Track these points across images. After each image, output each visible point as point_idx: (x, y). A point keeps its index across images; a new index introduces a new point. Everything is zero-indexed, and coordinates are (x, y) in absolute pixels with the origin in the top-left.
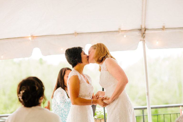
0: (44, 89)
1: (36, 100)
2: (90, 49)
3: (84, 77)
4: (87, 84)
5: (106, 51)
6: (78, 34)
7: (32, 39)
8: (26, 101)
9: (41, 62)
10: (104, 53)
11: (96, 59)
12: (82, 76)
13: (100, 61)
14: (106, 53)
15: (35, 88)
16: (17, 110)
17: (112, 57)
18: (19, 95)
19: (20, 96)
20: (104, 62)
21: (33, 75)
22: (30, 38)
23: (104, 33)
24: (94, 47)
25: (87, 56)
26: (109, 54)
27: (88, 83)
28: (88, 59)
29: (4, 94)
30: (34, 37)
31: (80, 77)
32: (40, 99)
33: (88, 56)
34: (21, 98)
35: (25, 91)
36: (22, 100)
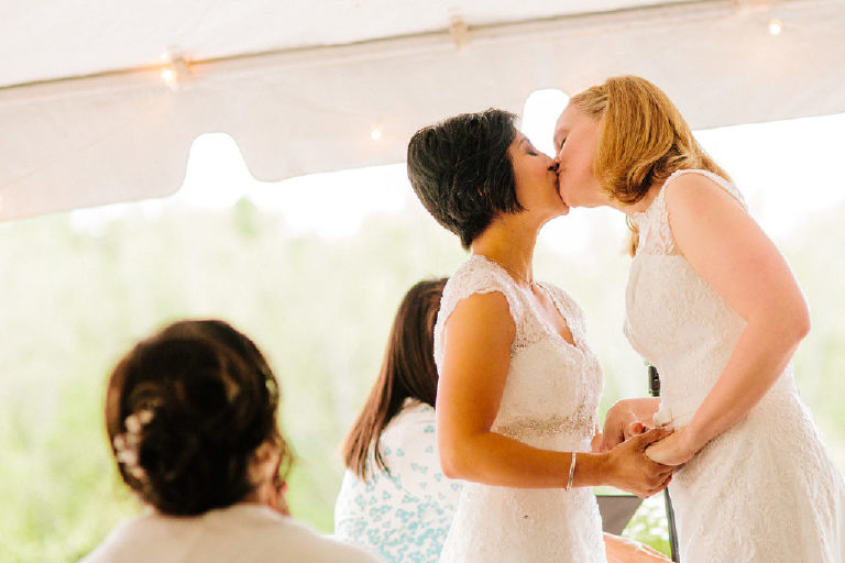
0: (277, 396)
1: (232, 465)
2: (566, 115)
3: (541, 299)
4: (564, 347)
5: (672, 124)
6: (470, 28)
7: (179, 79)
8: (170, 476)
9: (246, 221)
10: (654, 135)
11: (611, 177)
12: (528, 294)
13: (636, 188)
14: (670, 138)
15: (220, 389)
16: (113, 538)
17: (706, 164)
18: (119, 442)
19: (127, 447)
20: (657, 195)
21: (201, 308)
22: (168, 76)
23: (641, 13)
24: (593, 102)
25: (549, 164)
26: (686, 145)
27: (568, 336)
28: (557, 184)
29: (23, 440)
30: (193, 63)
31: (519, 301)
32: (257, 461)
33: (558, 165)
34: (130, 458)
35: (160, 414)
36: (138, 473)
